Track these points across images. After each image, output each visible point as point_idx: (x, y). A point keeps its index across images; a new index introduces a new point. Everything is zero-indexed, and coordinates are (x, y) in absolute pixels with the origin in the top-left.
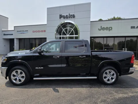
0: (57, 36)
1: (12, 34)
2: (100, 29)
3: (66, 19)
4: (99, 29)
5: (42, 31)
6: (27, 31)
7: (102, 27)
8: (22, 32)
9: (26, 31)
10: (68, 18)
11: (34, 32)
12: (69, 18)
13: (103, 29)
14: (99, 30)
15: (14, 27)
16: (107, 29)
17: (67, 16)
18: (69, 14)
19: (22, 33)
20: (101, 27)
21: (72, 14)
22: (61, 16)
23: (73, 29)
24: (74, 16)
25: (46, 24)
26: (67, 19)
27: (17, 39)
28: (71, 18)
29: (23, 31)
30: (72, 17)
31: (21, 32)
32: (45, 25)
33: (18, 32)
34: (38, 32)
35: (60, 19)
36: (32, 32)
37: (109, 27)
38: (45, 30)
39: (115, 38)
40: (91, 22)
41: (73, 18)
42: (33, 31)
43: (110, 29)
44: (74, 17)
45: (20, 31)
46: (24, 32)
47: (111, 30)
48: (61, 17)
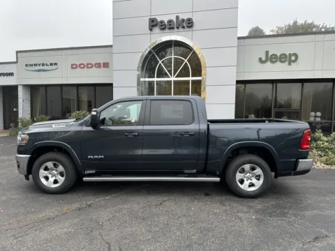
0: (142, 79)
1: (11, 74)
2: (264, 59)
3: (167, 30)
4: (260, 59)
5: (98, 65)
6: (56, 64)
7: (270, 54)
8: (41, 68)
9: (51, 64)
10: (173, 28)
11: (74, 67)
12: (176, 30)
13: (273, 59)
14: (261, 61)
15: (17, 52)
16: (283, 58)
17: (170, 21)
18: (177, 17)
19: (39, 71)
20: (267, 53)
21: (185, 17)
22: (153, 21)
23: (186, 61)
24: (190, 24)
25: (111, 46)
26: (172, 31)
27: (25, 86)
28: (181, 29)
29: (43, 65)
30: (185, 25)
31: (38, 68)
32: (109, 49)
33: (29, 68)
34: (88, 67)
35: (151, 30)
36: (70, 66)
37: (290, 54)
38: (108, 64)
39: (305, 84)
40: (239, 38)
41: (186, 29)
42: (72, 65)
43: (293, 58)
44: (192, 26)
45: (35, 65)
46: (45, 68)
47: (294, 61)
48: (153, 26)
